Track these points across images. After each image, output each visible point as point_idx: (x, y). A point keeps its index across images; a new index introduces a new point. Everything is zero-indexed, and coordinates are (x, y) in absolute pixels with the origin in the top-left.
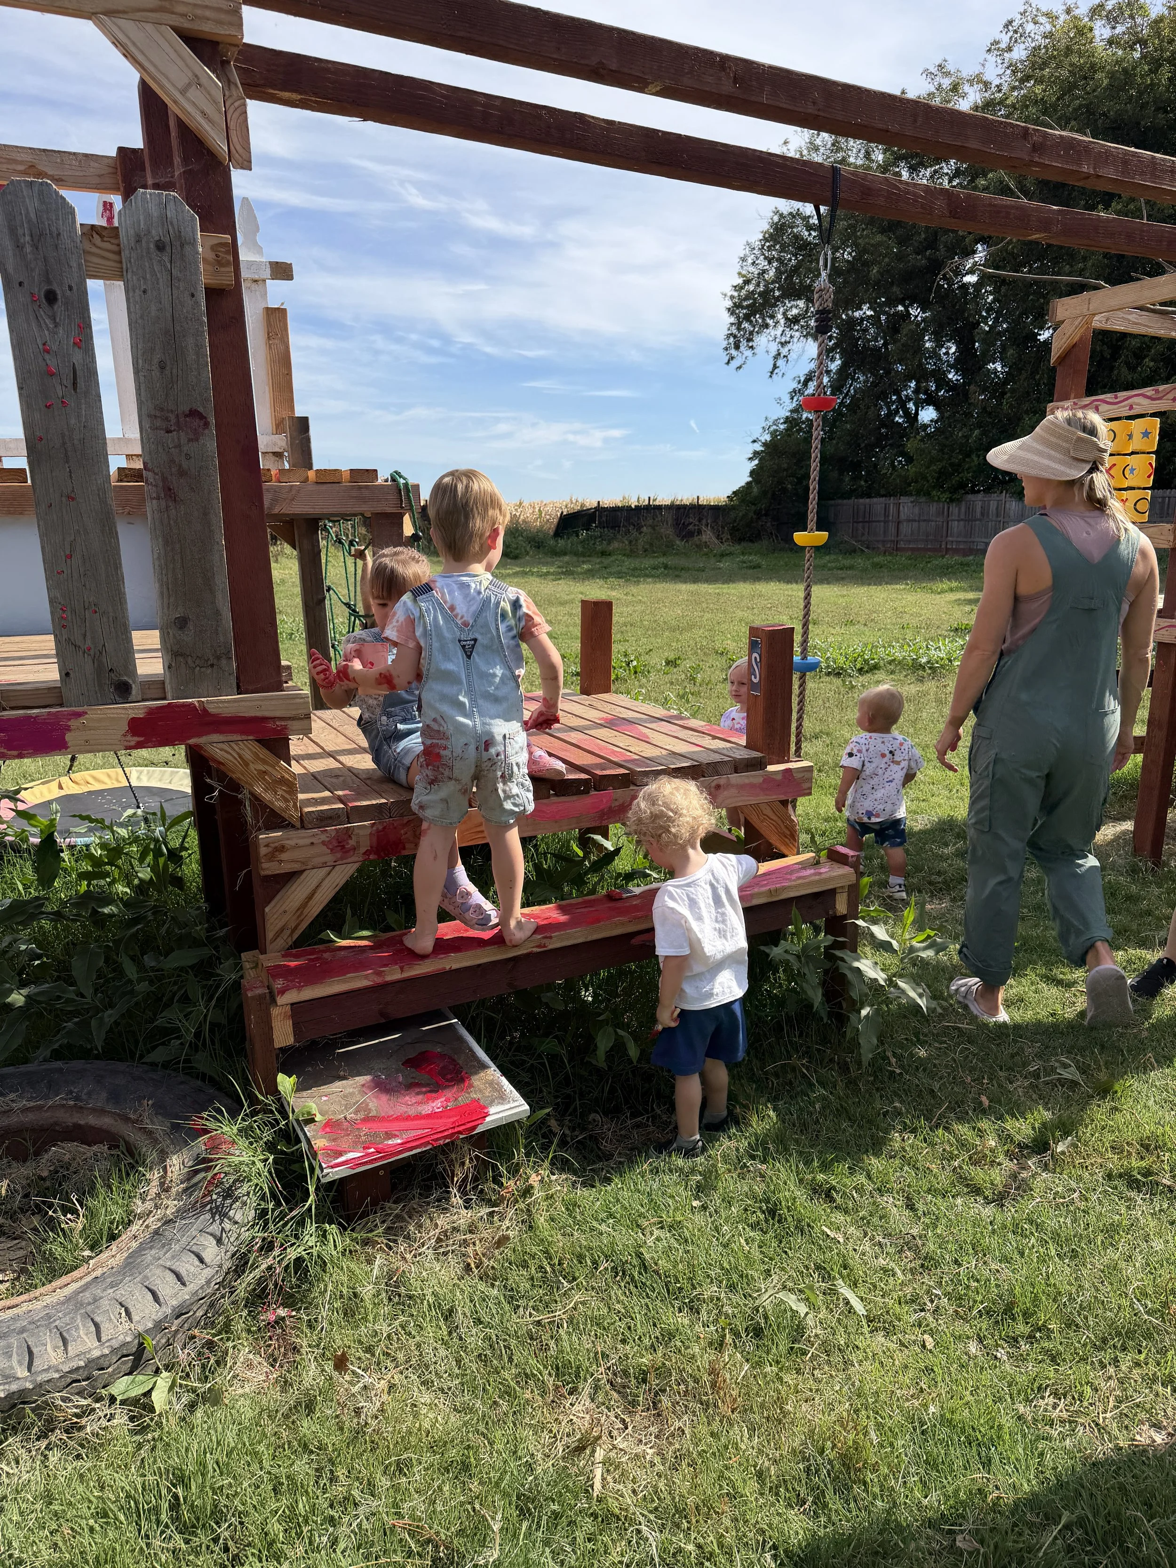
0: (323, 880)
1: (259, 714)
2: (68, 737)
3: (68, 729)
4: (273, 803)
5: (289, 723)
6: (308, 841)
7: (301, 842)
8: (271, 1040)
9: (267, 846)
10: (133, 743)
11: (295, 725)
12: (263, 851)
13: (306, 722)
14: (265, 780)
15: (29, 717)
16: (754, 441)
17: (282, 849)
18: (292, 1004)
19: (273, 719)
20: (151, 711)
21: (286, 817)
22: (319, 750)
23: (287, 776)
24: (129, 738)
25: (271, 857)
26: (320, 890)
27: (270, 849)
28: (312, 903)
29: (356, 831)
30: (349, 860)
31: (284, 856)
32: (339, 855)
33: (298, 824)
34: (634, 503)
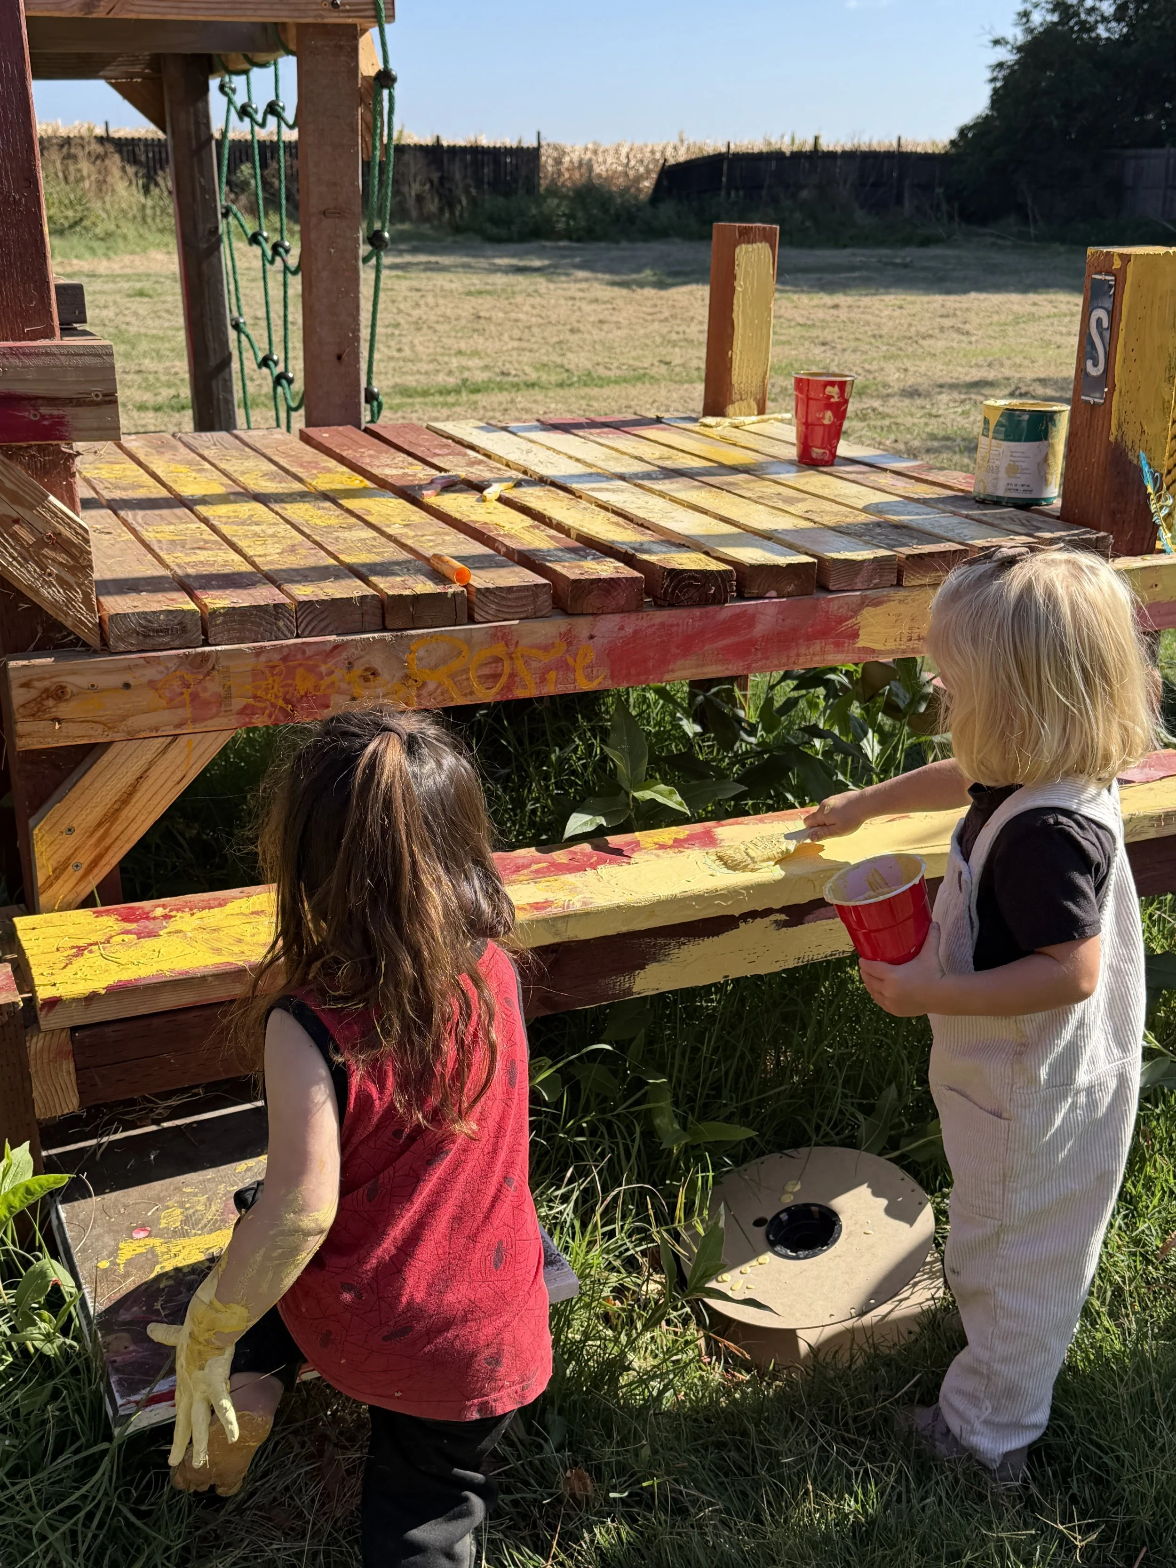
0: (151, 764)
1: (2, 387)
4: (37, 592)
5: (68, 411)
6: (117, 680)
7: (102, 681)
8: (29, 1103)
9: (26, 685)
11: (84, 417)
12: (18, 696)
13: (105, 410)
14: (15, 536)
16: (996, 42)
17: (60, 694)
18: (74, 1029)
19: (32, 400)
21: (69, 623)
22: (164, 493)
23: (67, 533)
25: (37, 710)
26: (145, 785)
27: (33, 694)
28: (129, 812)
29: (224, 663)
30: (211, 724)
31: (64, 710)
32: (186, 713)
33: (94, 641)
34: (787, 147)
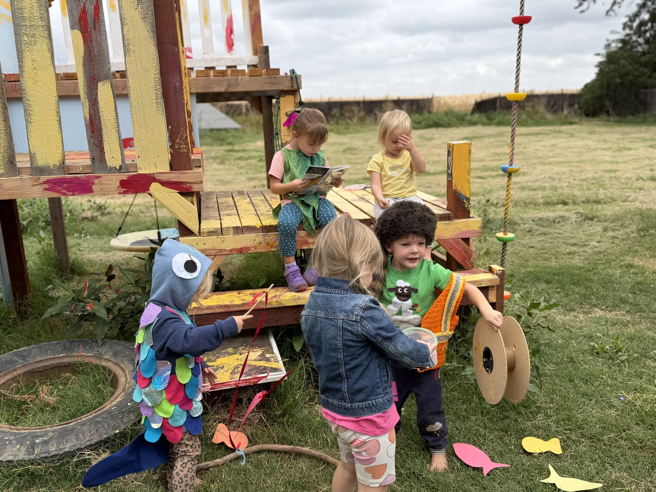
1: (179, 180)
2: (94, 187)
3: (93, 183)
5: (193, 185)
6: (202, 243)
7: (199, 243)
10: (122, 192)
11: (196, 186)
15: (77, 178)
19: (185, 183)
20: (130, 177)
21: (192, 230)
23: (192, 210)
24: (120, 189)
29: (226, 239)
30: (223, 253)
33: (198, 234)
